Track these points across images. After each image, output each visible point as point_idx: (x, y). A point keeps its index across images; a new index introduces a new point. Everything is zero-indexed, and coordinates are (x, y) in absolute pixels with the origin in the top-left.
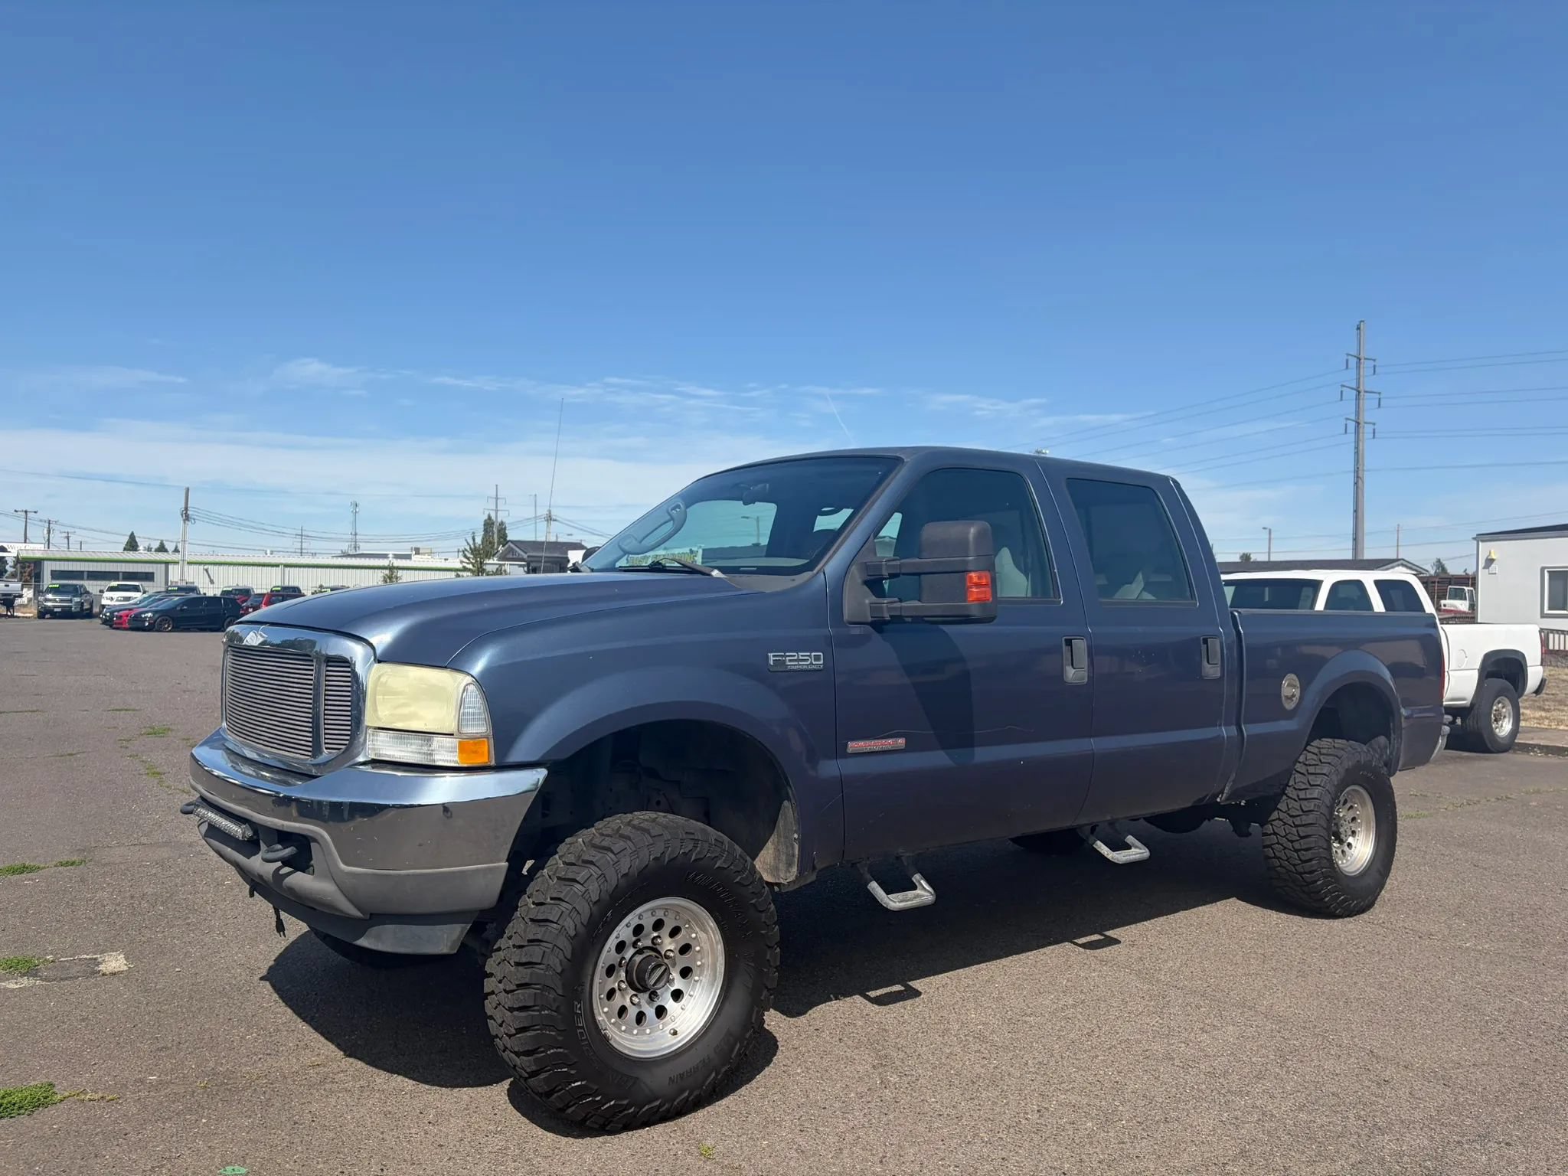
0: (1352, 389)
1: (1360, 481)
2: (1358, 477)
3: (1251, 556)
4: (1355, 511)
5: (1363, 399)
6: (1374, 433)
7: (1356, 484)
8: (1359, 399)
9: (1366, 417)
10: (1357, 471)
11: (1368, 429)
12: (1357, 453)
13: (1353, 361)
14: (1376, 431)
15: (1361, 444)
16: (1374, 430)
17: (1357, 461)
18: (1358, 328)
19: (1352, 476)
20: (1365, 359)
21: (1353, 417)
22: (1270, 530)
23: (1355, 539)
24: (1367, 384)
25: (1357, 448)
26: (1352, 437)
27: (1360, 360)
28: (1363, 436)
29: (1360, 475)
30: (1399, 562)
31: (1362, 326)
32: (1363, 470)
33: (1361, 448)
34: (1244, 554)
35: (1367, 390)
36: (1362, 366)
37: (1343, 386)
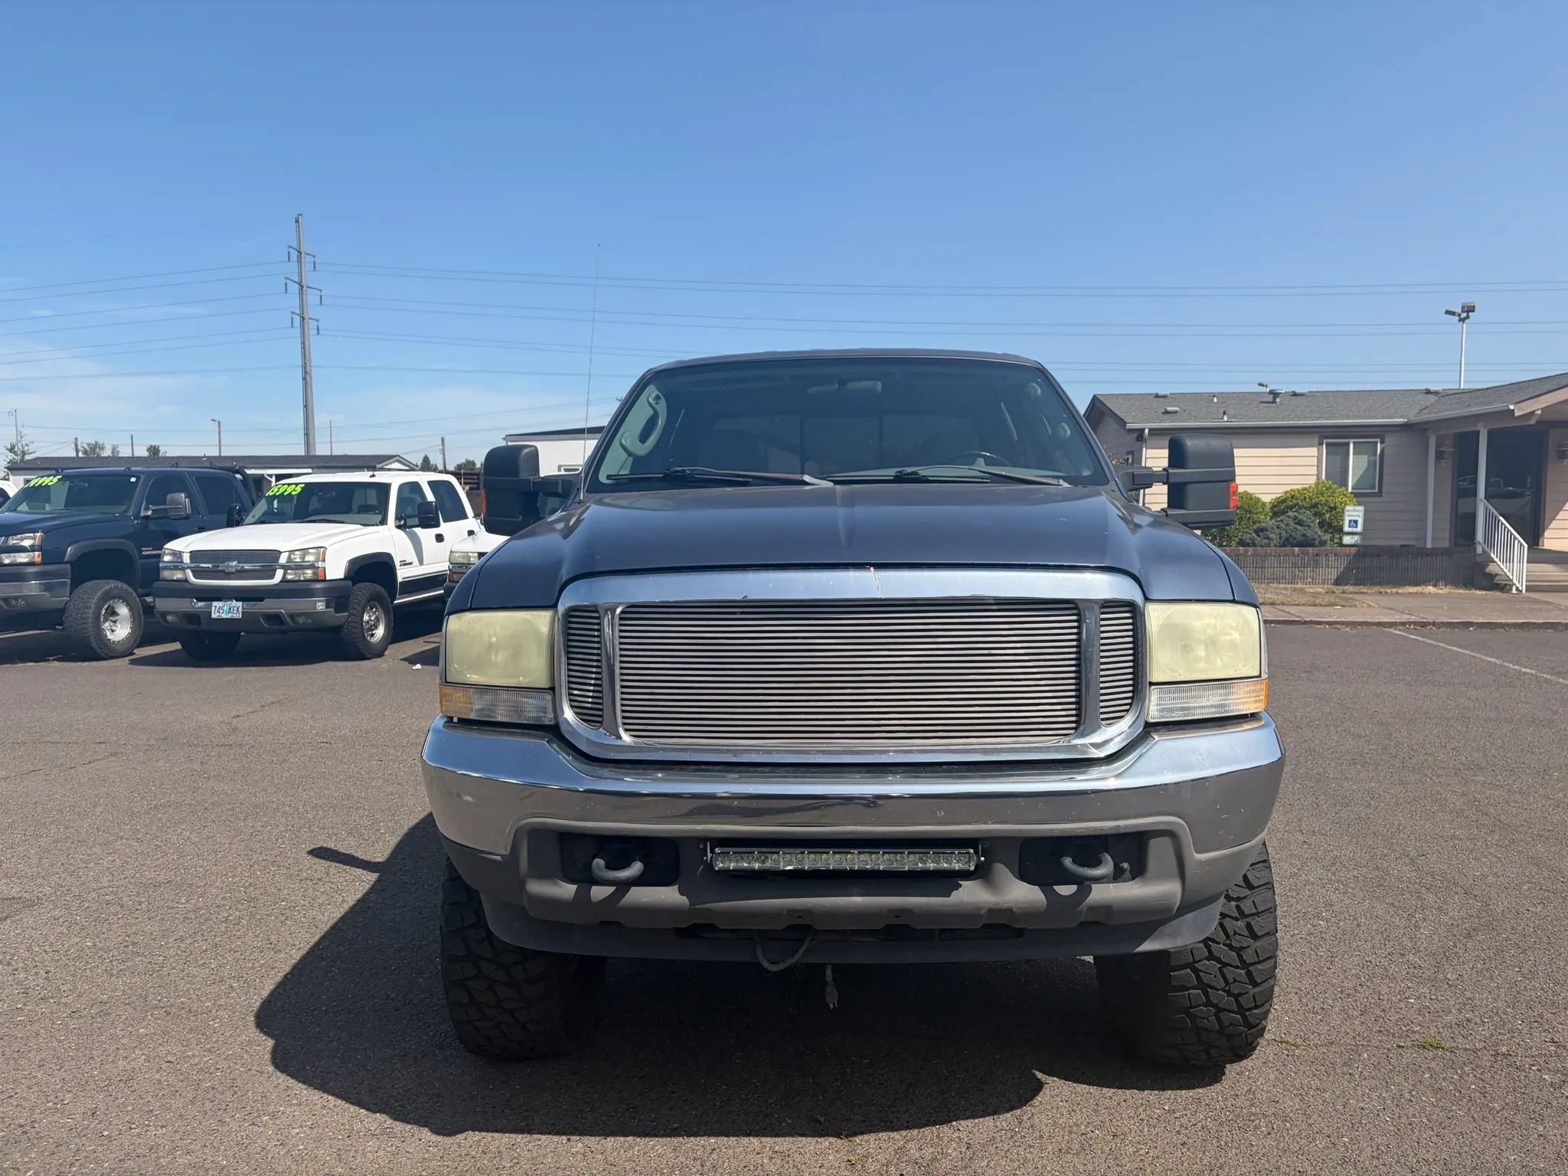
0: (295, 282)
1: (308, 376)
2: (306, 372)
3: (160, 448)
4: (305, 406)
5: (306, 294)
6: (318, 329)
7: (304, 379)
8: (302, 294)
9: (310, 313)
10: (304, 366)
11: (313, 324)
12: (304, 348)
13: (294, 254)
14: (320, 328)
15: (307, 338)
16: (318, 326)
17: (304, 357)
18: (297, 221)
19: (300, 370)
20: (306, 254)
21: (298, 311)
22: (219, 422)
23: (307, 435)
24: (309, 279)
25: (303, 343)
26: (297, 331)
27: (301, 254)
28: (308, 332)
29: (308, 371)
30: (395, 459)
31: (300, 220)
32: (310, 366)
33: (307, 343)
34: (151, 446)
35: (309, 285)
36: (303, 260)
37: (287, 278)
